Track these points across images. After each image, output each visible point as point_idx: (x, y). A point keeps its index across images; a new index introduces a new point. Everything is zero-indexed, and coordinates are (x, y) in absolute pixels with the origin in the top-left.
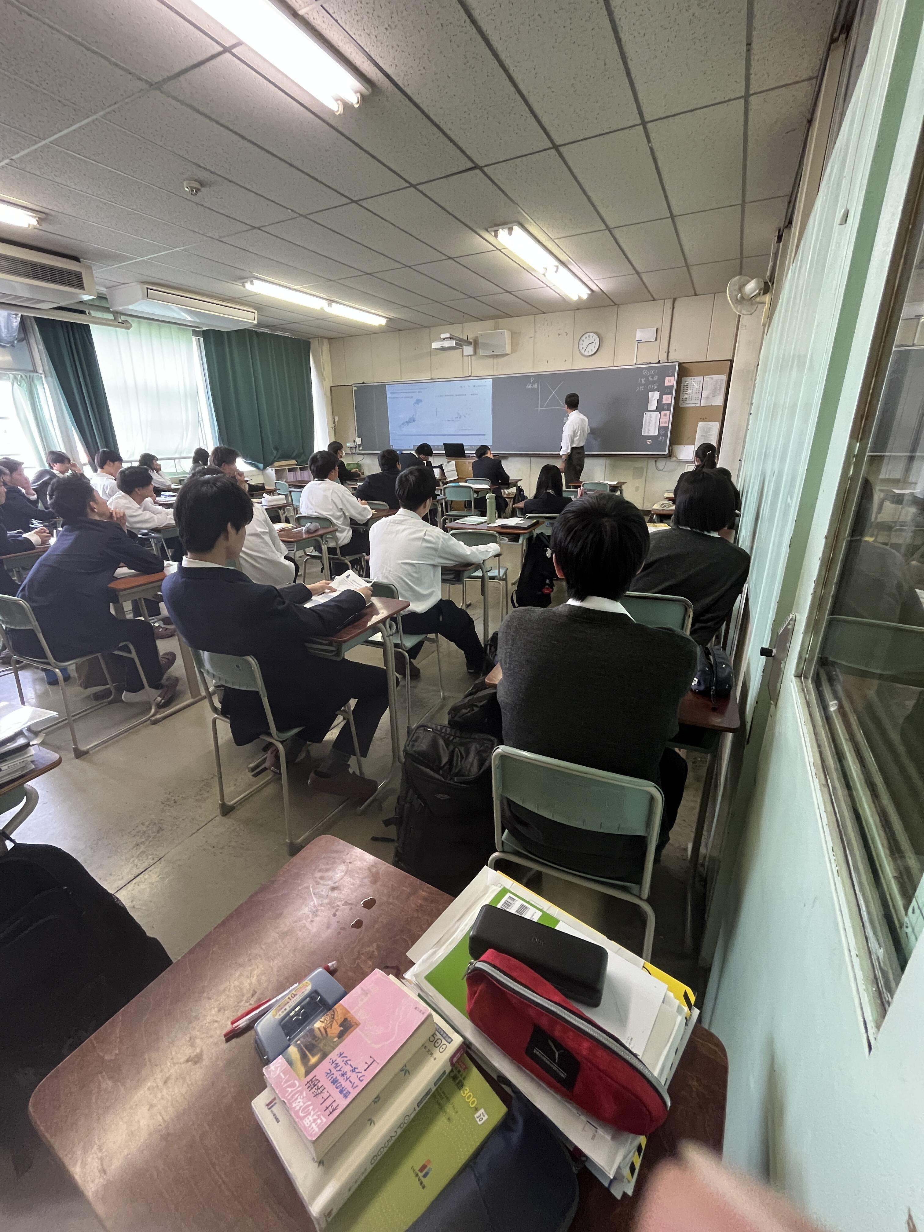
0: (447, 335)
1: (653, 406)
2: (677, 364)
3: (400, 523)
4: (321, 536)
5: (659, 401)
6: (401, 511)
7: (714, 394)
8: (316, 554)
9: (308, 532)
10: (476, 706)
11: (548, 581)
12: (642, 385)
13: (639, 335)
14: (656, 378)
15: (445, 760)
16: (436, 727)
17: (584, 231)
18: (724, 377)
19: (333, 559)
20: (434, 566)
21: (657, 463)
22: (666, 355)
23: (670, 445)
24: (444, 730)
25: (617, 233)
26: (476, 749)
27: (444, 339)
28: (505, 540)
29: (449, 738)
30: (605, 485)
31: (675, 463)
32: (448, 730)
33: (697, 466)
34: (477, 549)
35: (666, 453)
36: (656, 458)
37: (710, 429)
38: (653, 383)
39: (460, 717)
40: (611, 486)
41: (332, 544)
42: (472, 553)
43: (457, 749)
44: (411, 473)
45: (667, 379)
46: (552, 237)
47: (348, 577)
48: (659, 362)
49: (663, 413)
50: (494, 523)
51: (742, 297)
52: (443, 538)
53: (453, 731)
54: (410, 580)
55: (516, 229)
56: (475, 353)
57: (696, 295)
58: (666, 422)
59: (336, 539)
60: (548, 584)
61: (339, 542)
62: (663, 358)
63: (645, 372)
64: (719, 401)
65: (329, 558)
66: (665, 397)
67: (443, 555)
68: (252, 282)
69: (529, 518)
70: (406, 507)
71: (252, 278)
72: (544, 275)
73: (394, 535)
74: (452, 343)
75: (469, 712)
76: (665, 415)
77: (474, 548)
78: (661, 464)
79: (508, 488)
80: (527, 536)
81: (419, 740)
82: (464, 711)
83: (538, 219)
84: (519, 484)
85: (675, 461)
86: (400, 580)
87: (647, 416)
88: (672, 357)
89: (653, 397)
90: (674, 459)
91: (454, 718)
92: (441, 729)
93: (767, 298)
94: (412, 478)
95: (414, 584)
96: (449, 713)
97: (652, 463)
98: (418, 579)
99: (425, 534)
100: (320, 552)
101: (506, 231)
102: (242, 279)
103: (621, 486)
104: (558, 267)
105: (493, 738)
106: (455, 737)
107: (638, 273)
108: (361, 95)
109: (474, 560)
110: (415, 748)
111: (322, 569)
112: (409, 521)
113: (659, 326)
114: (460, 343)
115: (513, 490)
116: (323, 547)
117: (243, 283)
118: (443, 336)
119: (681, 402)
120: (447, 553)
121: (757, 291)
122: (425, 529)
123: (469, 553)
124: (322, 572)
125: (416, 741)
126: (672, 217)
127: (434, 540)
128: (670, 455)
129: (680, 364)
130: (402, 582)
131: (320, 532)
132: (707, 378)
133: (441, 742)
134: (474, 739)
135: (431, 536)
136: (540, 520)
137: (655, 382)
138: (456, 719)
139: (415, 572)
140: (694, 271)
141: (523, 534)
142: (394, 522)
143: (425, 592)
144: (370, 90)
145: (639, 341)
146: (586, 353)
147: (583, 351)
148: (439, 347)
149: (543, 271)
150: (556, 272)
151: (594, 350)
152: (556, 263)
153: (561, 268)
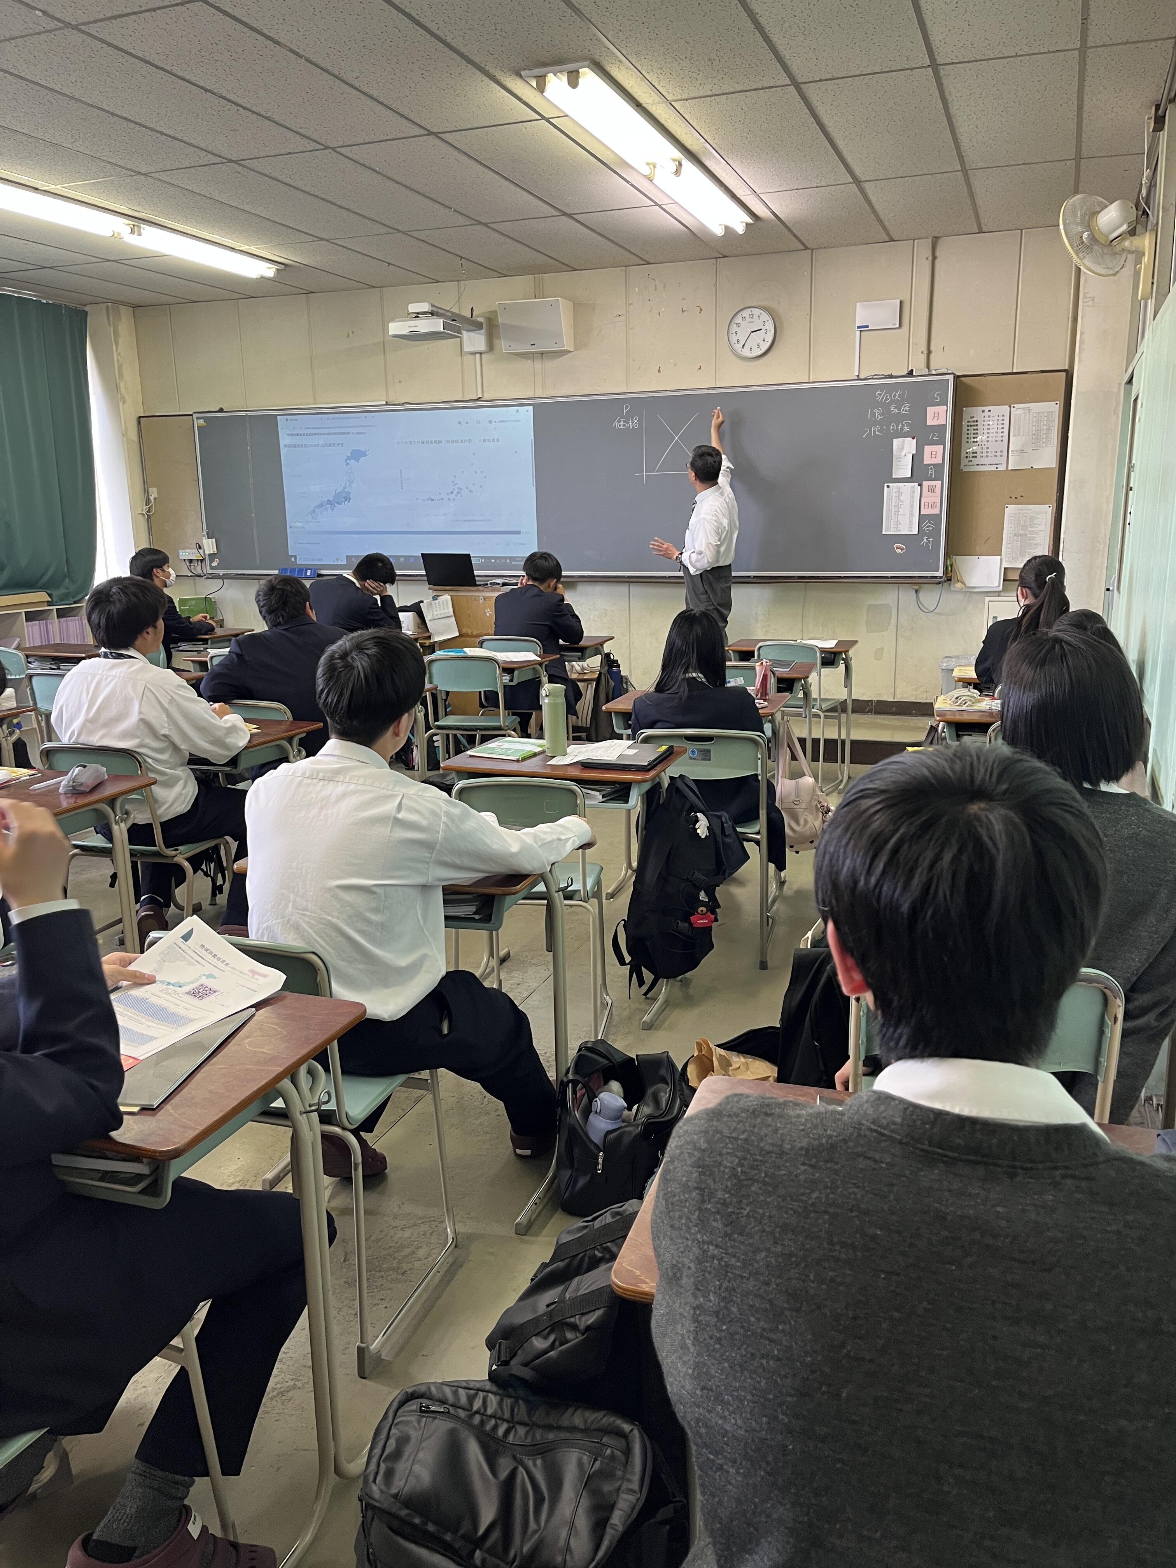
0: (425, 307)
1: (903, 468)
2: (951, 378)
3: (332, 776)
4: (111, 801)
5: (917, 459)
6: (333, 745)
7: (1037, 442)
8: (98, 841)
9: (76, 791)
10: (574, 1327)
11: (703, 896)
12: (876, 423)
13: (863, 314)
14: (905, 409)
15: (488, 1514)
16: (456, 1394)
17: (739, 88)
18: (1054, 408)
19: (143, 854)
20: (425, 888)
21: (921, 595)
22: (923, 357)
23: (947, 556)
24: (477, 1404)
25: (812, 92)
26: (580, 1464)
27: (417, 315)
28: (594, 797)
29: (496, 1427)
30: (811, 648)
31: (960, 596)
32: (493, 1400)
33: (1027, 608)
34: (535, 837)
35: (940, 573)
36: (917, 584)
37: (1032, 519)
38: (899, 418)
39: (526, 1365)
40: (823, 651)
41: (141, 817)
42: (525, 848)
43: (521, 1471)
44: (359, 647)
45: (930, 410)
46: (670, 97)
47: (186, 937)
48: (910, 373)
49: (925, 484)
50: (565, 754)
51: (1093, 238)
52: (447, 814)
53: (508, 1402)
54: (359, 931)
55: (588, 77)
56: (491, 347)
57: (981, 232)
58: (933, 506)
59: (152, 802)
60: (703, 904)
61: (160, 812)
62: (918, 366)
63: (880, 396)
64: (1048, 459)
65: (133, 854)
66: (928, 449)
67: (448, 859)
69: (646, 740)
70: (346, 735)
72: (649, 179)
73: (314, 812)
74: (437, 324)
75: (552, 1347)
76: (932, 489)
77: (527, 833)
78: (929, 597)
79: (582, 659)
80: (647, 786)
81: (408, 1450)
82: (539, 1344)
83: (637, 54)
84: (607, 648)
85: (960, 591)
86: (334, 934)
87: (890, 492)
88: (939, 363)
89: (902, 449)
90: (959, 585)
91: (506, 1363)
92: (471, 1399)
93: (1146, 242)
94: (360, 663)
95: (372, 940)
96: (491, 1343)
97: (907, 595)
98: (383, 926)
99: (399, 808)
100: (109, 837)
101: (565, 78)
103: (846, 652)
104: (679, 162)
105: (627, 1427)
106: (513, 1424)
107: (857, 181)
109: (527, 865)
110: (399, 1484)
111: (114, 877)
112: (356, 773)
113: (906, 297)
114: (456, 324)
115: (595, 662)
116: (115, 828)
118: (413, 308)
119: (964, 461)
120: (460, 853)
121: (1124, 227)
122: (399, 791)
123: (515, 848)
124: (112, 885)
125: (397, 1455)
126: (934, 65)
127: (424, 823)
128: (949, 577)
129: (957, 378)
130: (340, 939)
131: (109, 790)
132: (1018, 409)
133: (474, 1451)
134: (573, 1429)
135: (417, 812)
136: (676, 744)
137: (905, 417)
138: (516, 1368)
139: (376, 910)
140: (979, 181)
141: (639, 782)
142: (315, 776)
143: (403, 962)
145: (863, 328)
146: (746, 353)
147: (738, 347)
148: (405, 332)
149: (646, 171)
150: (677, 172)
151: (765, 347)
152: (677, 154)
153: (688, 166)
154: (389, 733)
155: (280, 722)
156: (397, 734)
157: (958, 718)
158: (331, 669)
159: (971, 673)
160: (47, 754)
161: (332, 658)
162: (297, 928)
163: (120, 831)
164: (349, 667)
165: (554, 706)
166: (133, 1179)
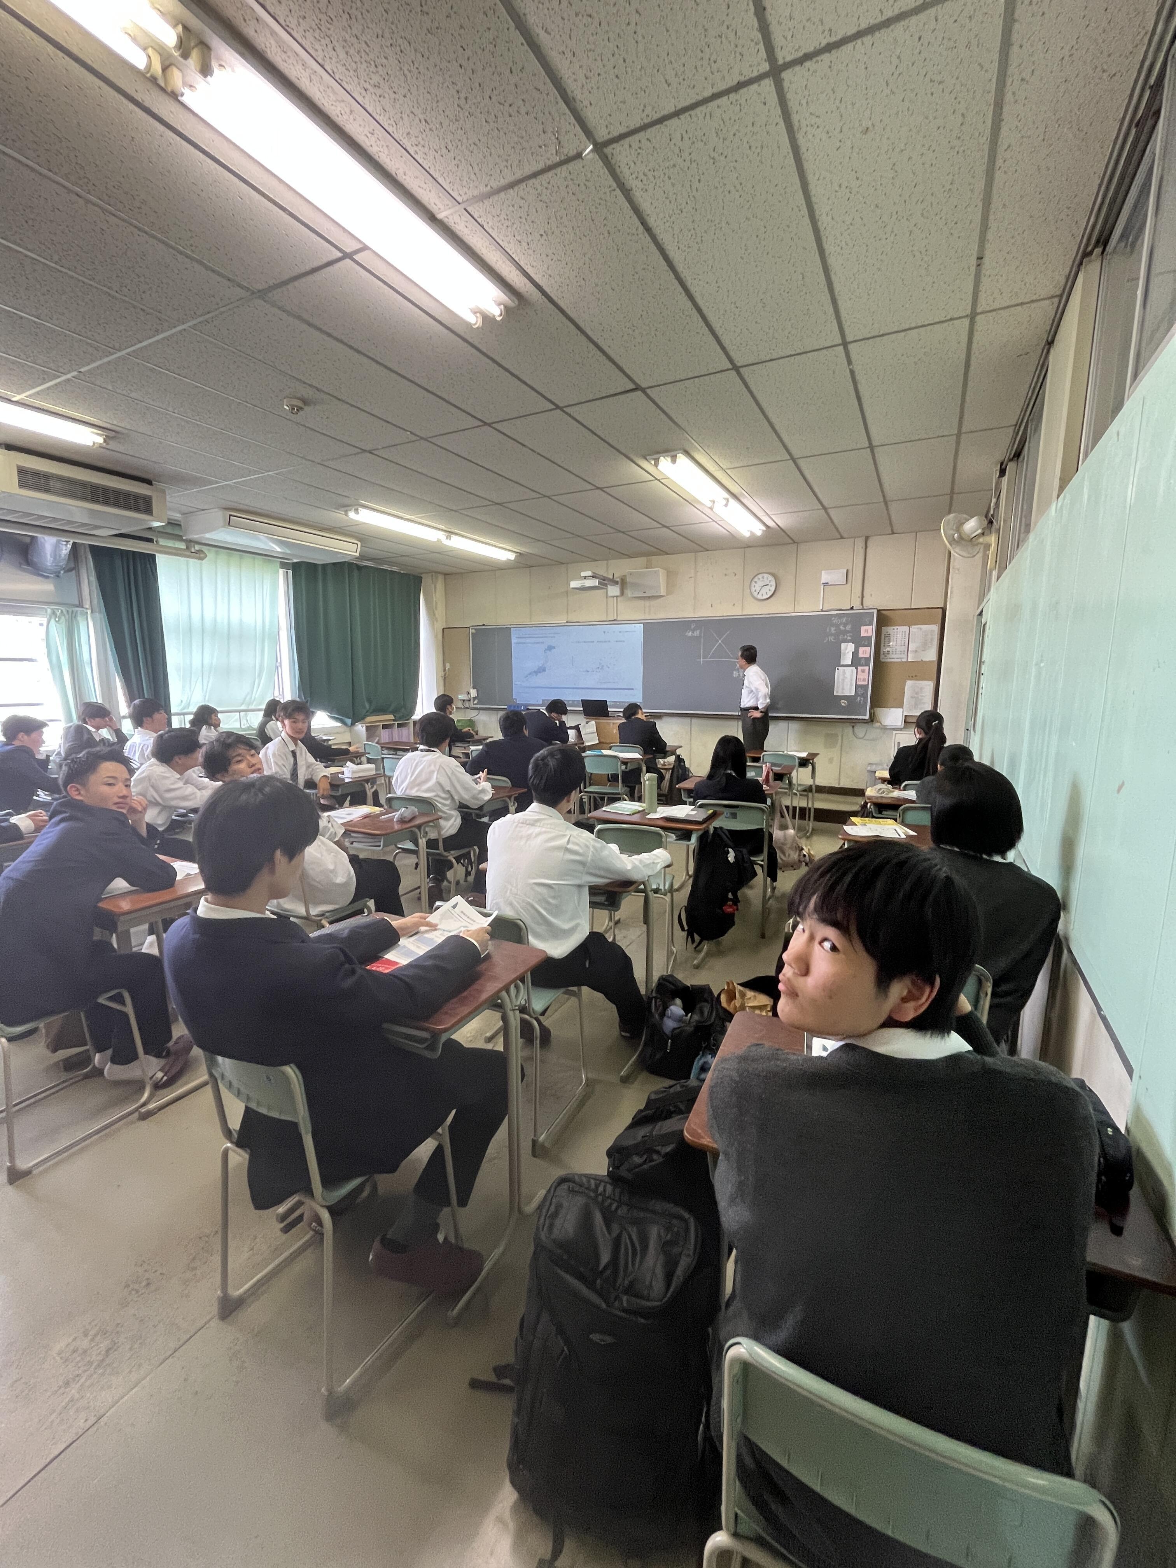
0: (589, 573)
1: (847, 659)
2: (875, 611)
3: (534, 823)
4: (419, 827)
5: (855, 654)
6: (535, 806)
7: (925, 646)
8: (409, 845)
9: (402, 821)
10: (658, 1152)
11: (730, 896)
12: (832, 635)
13: (825, 577)
14: (849, 627)
15: (605, 1258)
16: (589, 1181)
17: (762, 461)
18: (936, 628)
19: (433, 854)
20: (579, 886)
21: (855, 728)
22: (859, 600)
23: (872, 707)
24: (601, 1189)
25: (802, 463)
26: (659, 1234)
27: (585, 578)
28: (671, 837)
29: (611, 1204)
30: (793, 757)
31: (879, 731)
32: (609, 1188)
33: (920, 740)
34: (641, 861)
35: (867, 717)
36: (853, 723)
37: (921, 689)
38: (845, 632)
39: (629, 1170)
40: (799, 758)
42: (635, 867)
43: (624, 1233)
44: (551, 754)
45: (863, 628)
46: (724, 467)
47: (454, 907)
48: (852, 608)
49: (860, 668)
50: (655, 812)
51: (961, 537)
52: (594, 847)
53: (618, 1191)
54: (545, 909)
55: (682, 458)
56: (622, 593)
57: (893, 533)
58: (864, 680)
59: (438, 828)
60: (731, 900)
61: (443, 832)
62: (856, 604)
63: (835, 621)
64: (931, 655)
65: (428, 854)
66: (861, 649)
67: (593, 871)
68: (357, 511)
69: (701, 806)
70: (542, 801)
71: (356, 506)
72: (711, 508)
73: (523, 842)
74: (596, 582)
75: (645, 1162)
76: (863, 671)
77: (636, 858)
78: (860, 730)
79: (664, 757)
80: (700, 833)
81: (563, 1212)
82: (637, 1160)
83: (708, 446)
84: (678, 752)
85: (877, 728)
86: (530, 909)
87: (839, 672)
88: (868, 603)
89: (846, 649)
90: (878, 724)
91: (618, 1168)
92: (597, 1186)
93: (992, 539)
94: (552, 763)
95: (551, 914)
96: (610, 1153)
97: (848, 730)
98: (557, 906)
99: (568, 842)
100: (417, 845)
101: (669, 459)
102: (346, 507)
103: (813, 760)
104: (728, 500)
105: (686, 1215)
106: (620, 1203)
107: (824, 508)
108: (505, 307)
109: (636, 876)
110: (556, 1233)
111: (417, 865)
112: (546, 822)
113: (850, 568)
114: (605, 582)
115: (671, 759)
116: (420, 841)
117: (346, 511)
118: (583, 574)
119: (882, 656)
120: (599, 869)
121: (980, 531)
122: (568, 833)
123: (629, 867)
124: (416, 868)
125: (556, 1214)
126: (871, 447)
127: (581, 851)
128: (872, 719)
129: (879, 611)
130: (533, 911)
131: (418, 822)
132: (914, 629)
133: (598, 1218)
134: (654, 1212)
135: (578, 844)
136: (718, 809)
137: (849, 632)
138: (623, 1172)
139: (554, 898)
140: (893, 507)
141: (697, 830)
142: (525, 823)
143: (566, 926)
144: (517, 302)
145: (825, 584)
146: (760, 597)
147: (755, 594)
148: (578, 586)
149: (709, 504)
150: (726, 505)
151: (770, 594)
152: (726, 495)
153: (732, 501)
154: (565, 801)
155: (505, 788)
156: (568, 801)
157: (880, 801)
158: (536, 766)
159: (886, 774)
160: (389, 800)
161: (537, 760)
162: (511, 904)
163: (422, 842)
164: (546, 765)
165: (651, 785)
166: (421, 1041)
